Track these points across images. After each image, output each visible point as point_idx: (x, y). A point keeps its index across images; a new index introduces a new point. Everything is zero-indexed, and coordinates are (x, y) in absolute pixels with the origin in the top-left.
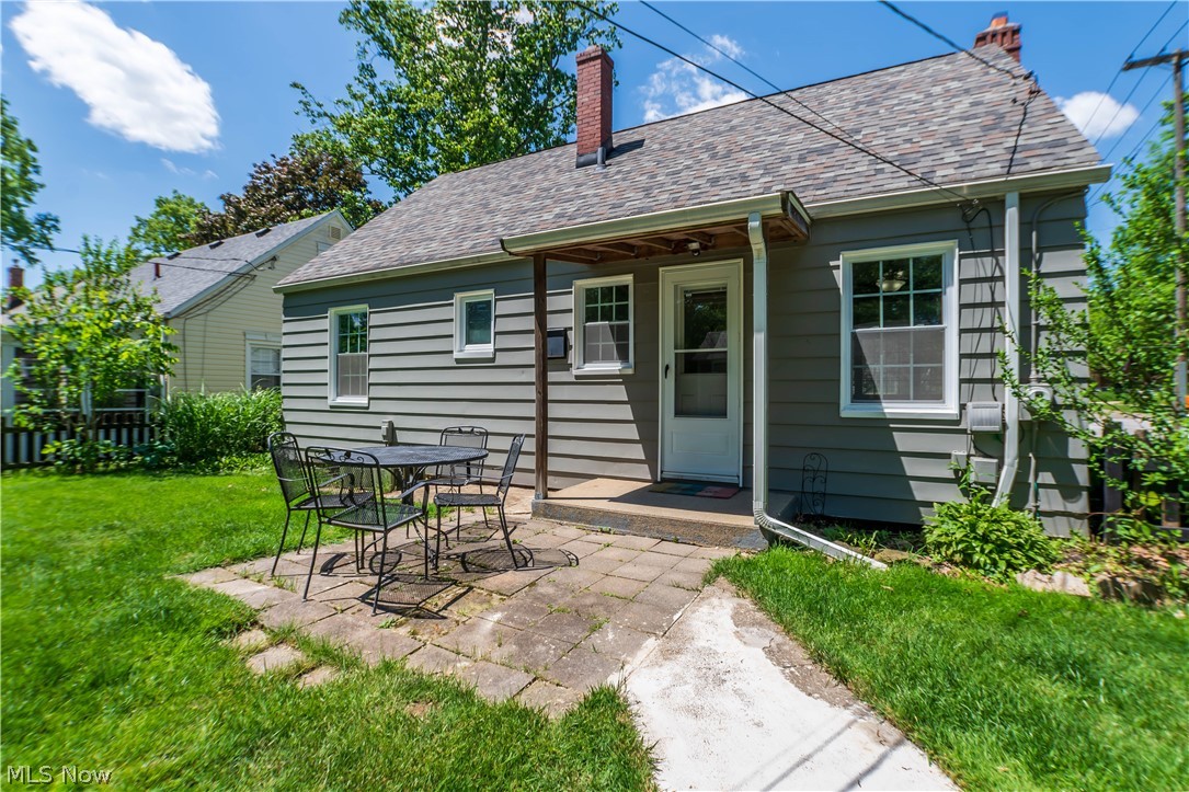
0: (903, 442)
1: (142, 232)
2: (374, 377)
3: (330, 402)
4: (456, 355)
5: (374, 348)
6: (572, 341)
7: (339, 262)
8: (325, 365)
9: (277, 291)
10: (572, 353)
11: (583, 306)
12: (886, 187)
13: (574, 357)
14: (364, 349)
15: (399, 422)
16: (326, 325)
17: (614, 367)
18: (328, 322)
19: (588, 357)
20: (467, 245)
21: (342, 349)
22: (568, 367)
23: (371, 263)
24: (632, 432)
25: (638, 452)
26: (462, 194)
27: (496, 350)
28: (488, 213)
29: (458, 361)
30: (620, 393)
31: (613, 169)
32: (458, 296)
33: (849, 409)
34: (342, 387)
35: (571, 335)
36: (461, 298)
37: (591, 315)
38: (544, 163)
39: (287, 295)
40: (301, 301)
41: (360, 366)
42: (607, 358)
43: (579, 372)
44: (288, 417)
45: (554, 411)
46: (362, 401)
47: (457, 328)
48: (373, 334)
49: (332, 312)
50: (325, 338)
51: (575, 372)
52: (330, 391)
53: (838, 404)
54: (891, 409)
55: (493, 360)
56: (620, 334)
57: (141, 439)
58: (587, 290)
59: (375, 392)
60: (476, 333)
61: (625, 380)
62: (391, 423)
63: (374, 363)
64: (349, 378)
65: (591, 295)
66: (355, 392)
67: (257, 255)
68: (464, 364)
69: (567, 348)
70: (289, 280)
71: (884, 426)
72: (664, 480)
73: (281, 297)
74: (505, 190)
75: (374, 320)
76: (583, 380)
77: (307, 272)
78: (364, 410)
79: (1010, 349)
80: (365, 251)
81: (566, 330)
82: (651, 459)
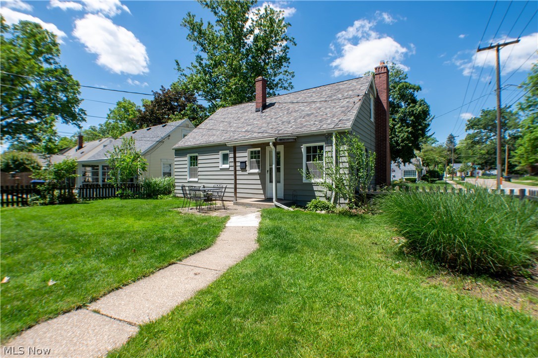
0: (315, 188)
1: (111, 115)
2: (199, 173)
3: (188, 180)
4: (220, 167)
5: (199, 165)
6: (247, 164)
7: (190, 141)
8: (186, 170)
9: (173, 149)
10: (247, 167)
11: (250, 155)
12: (312, 130)
13: (248, 168)
14: (197, 165)
15: (206, 185)
16: (187, 159)
17: (257, 171)
18: (187, 158)
19: (251, 168)
20: (223, 138)
21: (191, 165)
22: (246, 171)
23: (198, 142)
24: (260, 187)
25: (261, 192)
26: (225, 118)
27: (230, 166)
28: (230, 127)
29: (221, 169)
30: (258, 177)
31: (264, 114)
32: (220, 152)
33: (305, 180)
34: (191, 176)
35: (247, 163)
36: (221, 153)
37: (252, 158)
38: (249, 109)
39: (176, 150)
40: (180, 152)
41: (196, 170)
42: (255, 168)
43: (249, 172)
44: (176, 184)
45: (238, 182)
46: (196, 180)
47: (220, 160)
48: (199, 162)
49: (188, 155)
50: (186, 162)
51: (248, 172)
52: (188, 177)
53: (302, 180)
54: (313, 181)
55: (229, 169)
56: (258, 162)
57: (137, 191)
58: (251, 151)
59: (200, 177)
60: (225, 162)
61: (259, 174)
62: (204, 186)
63: (199, 169)
64: (193, 173)
65: (252, 152)
66: (194, 177)
67: (164, 135)
68: (222, 170)
69: (246, 166)
70: (177, 146)
71: (311, 185)
72: (267, 198)
73: (174, 151)
74: (236, 119)
75: (199, 158)
76: (250, 174)
77: (182, 144)
78: (196, 182)
79: (334, 167)
80: (197, 138)
81: (246, 161)
82: (264, 193)
